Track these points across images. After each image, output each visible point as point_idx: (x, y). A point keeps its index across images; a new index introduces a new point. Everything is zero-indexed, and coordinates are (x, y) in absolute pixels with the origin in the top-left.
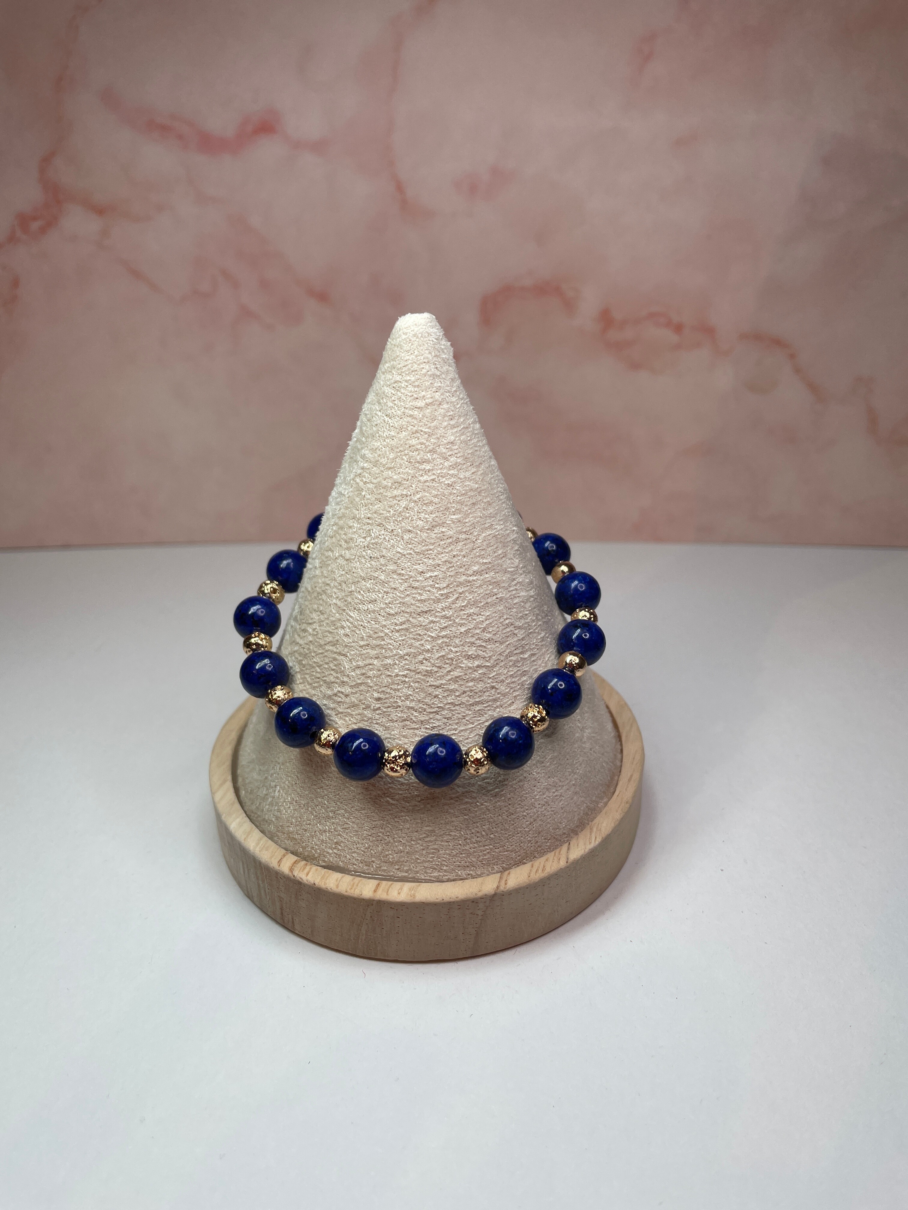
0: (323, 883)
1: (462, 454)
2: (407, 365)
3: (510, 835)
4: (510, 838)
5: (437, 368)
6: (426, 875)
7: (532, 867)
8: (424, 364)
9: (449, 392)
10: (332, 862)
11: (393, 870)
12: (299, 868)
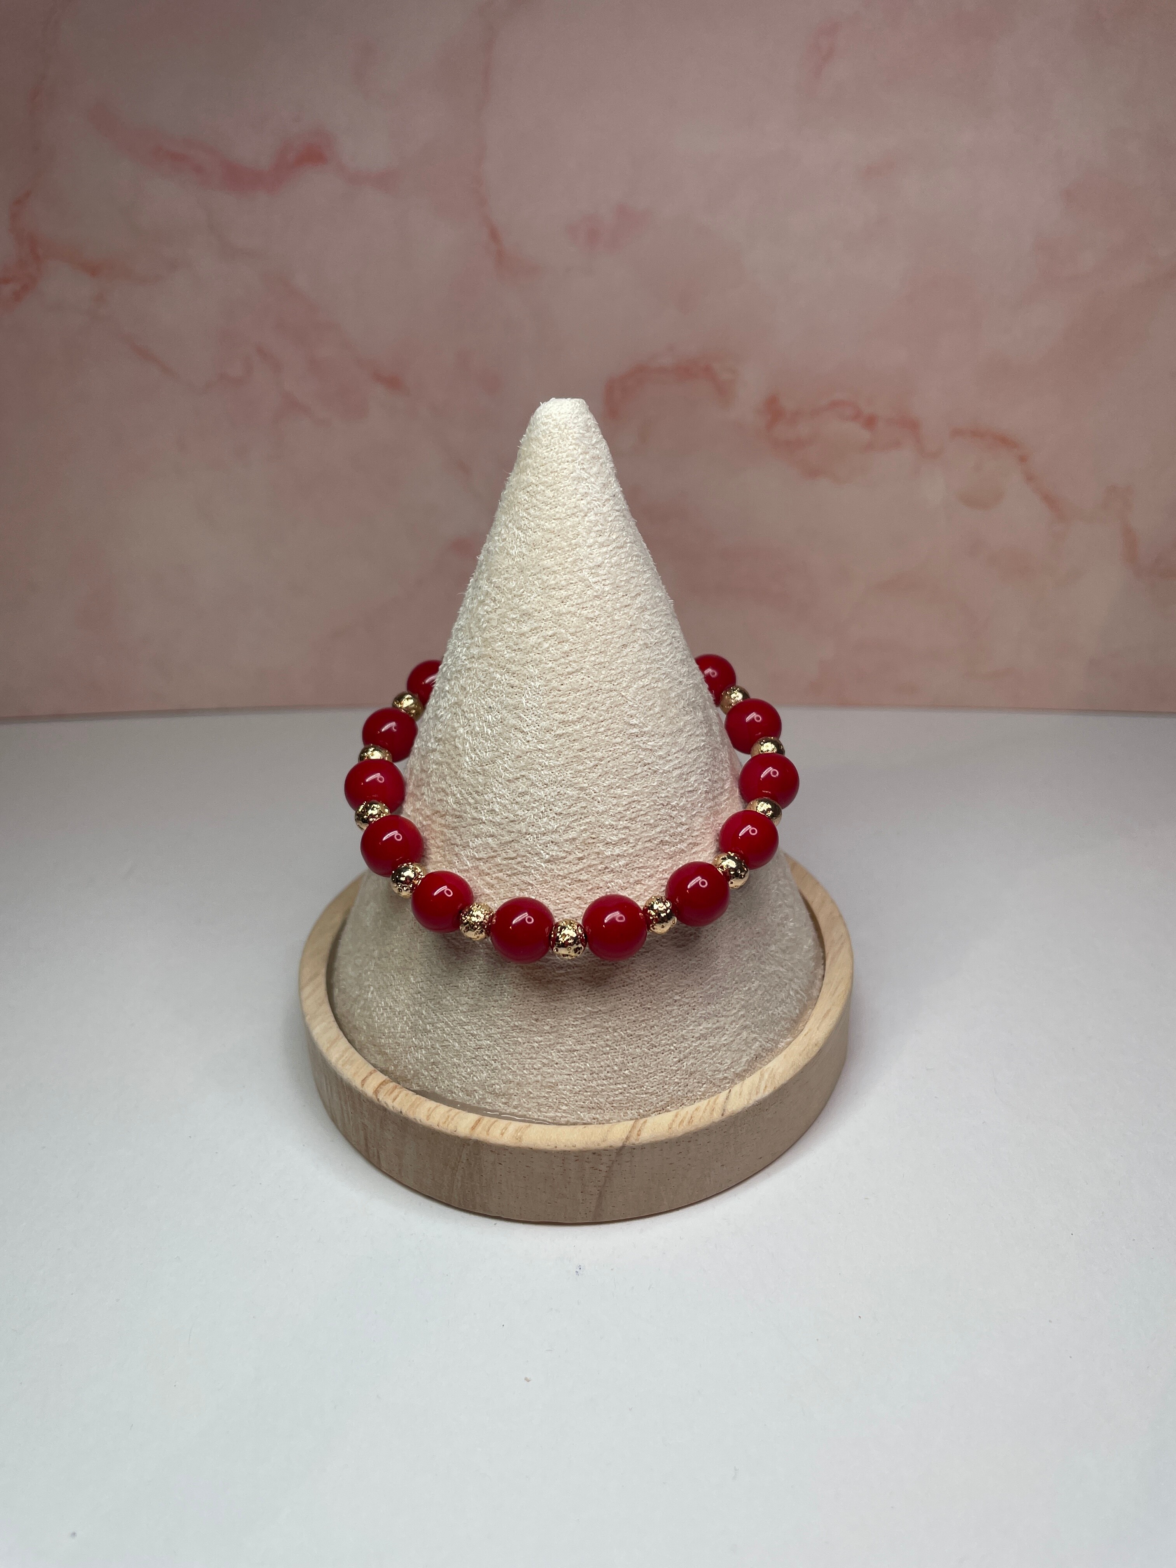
0: (411, 1113)
1: (613, 581)
2: (546, 464)
3: (651, 1073)
4: (651, 1077)
5: (583, 469)
6: (539, 1114)
7: (676, 1116)
8: (567, 464)
9: (598, 500)
10: (427, 1087)
11: (500, 1104)
12: (386, 1091)
